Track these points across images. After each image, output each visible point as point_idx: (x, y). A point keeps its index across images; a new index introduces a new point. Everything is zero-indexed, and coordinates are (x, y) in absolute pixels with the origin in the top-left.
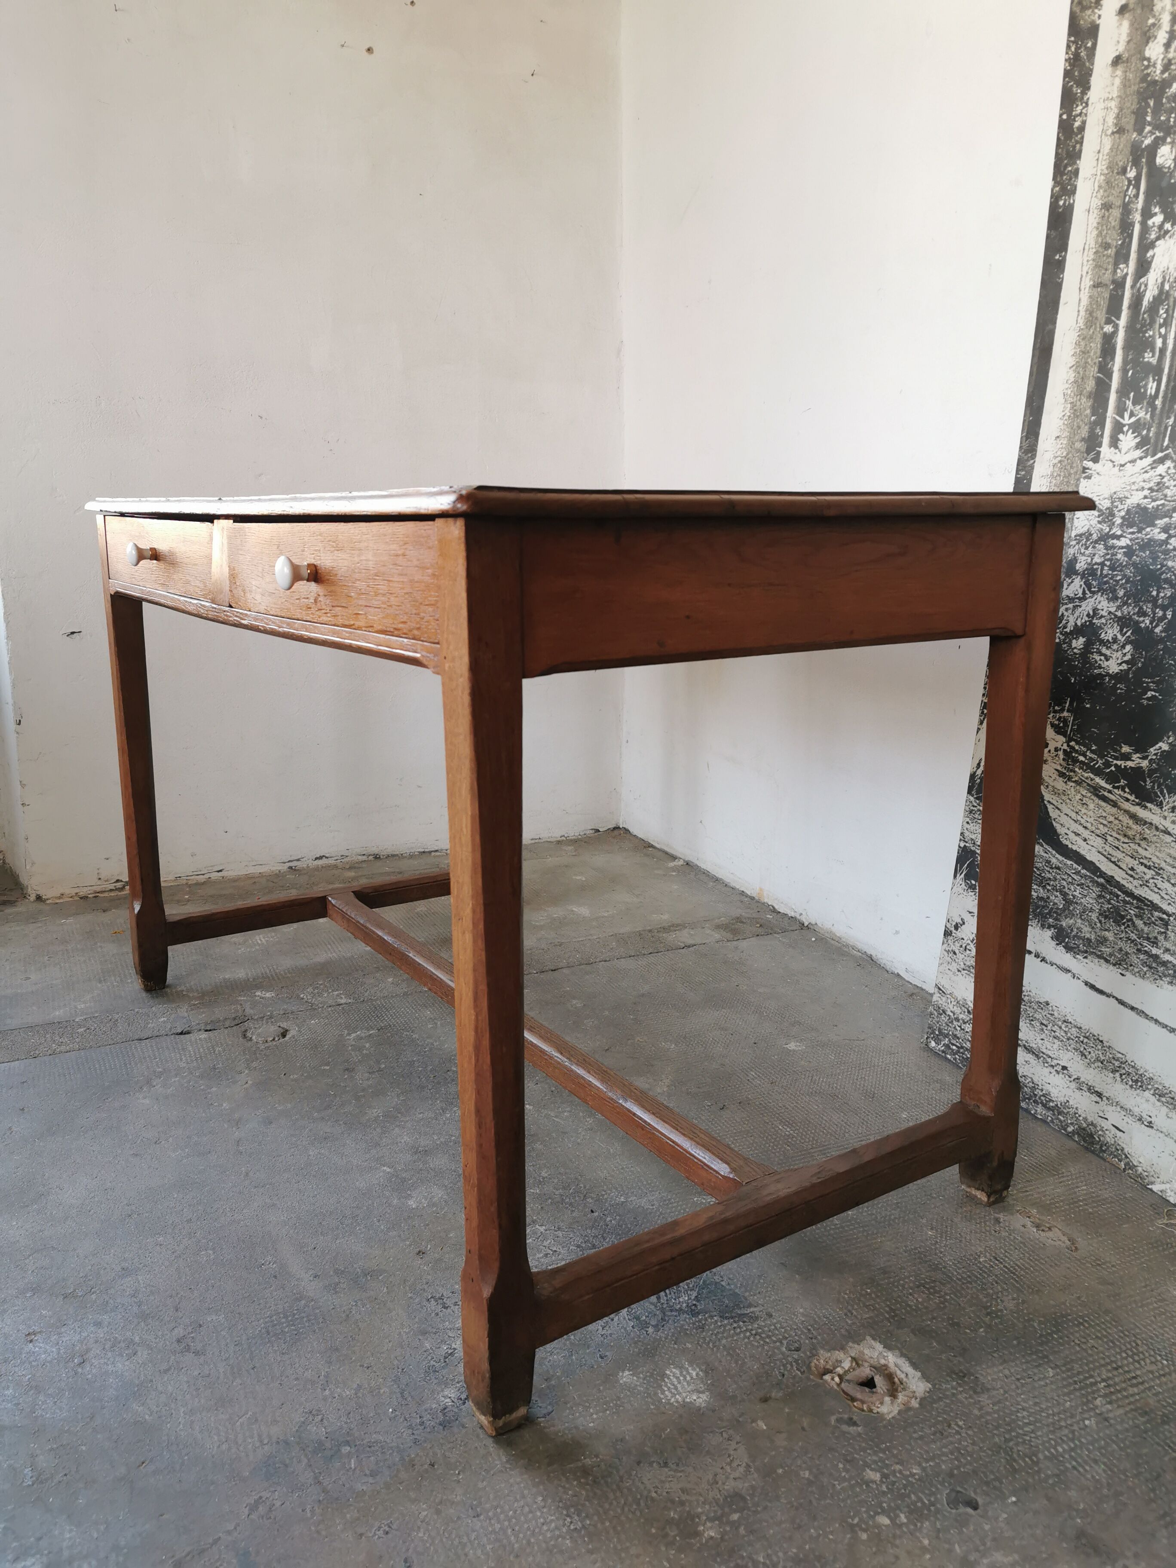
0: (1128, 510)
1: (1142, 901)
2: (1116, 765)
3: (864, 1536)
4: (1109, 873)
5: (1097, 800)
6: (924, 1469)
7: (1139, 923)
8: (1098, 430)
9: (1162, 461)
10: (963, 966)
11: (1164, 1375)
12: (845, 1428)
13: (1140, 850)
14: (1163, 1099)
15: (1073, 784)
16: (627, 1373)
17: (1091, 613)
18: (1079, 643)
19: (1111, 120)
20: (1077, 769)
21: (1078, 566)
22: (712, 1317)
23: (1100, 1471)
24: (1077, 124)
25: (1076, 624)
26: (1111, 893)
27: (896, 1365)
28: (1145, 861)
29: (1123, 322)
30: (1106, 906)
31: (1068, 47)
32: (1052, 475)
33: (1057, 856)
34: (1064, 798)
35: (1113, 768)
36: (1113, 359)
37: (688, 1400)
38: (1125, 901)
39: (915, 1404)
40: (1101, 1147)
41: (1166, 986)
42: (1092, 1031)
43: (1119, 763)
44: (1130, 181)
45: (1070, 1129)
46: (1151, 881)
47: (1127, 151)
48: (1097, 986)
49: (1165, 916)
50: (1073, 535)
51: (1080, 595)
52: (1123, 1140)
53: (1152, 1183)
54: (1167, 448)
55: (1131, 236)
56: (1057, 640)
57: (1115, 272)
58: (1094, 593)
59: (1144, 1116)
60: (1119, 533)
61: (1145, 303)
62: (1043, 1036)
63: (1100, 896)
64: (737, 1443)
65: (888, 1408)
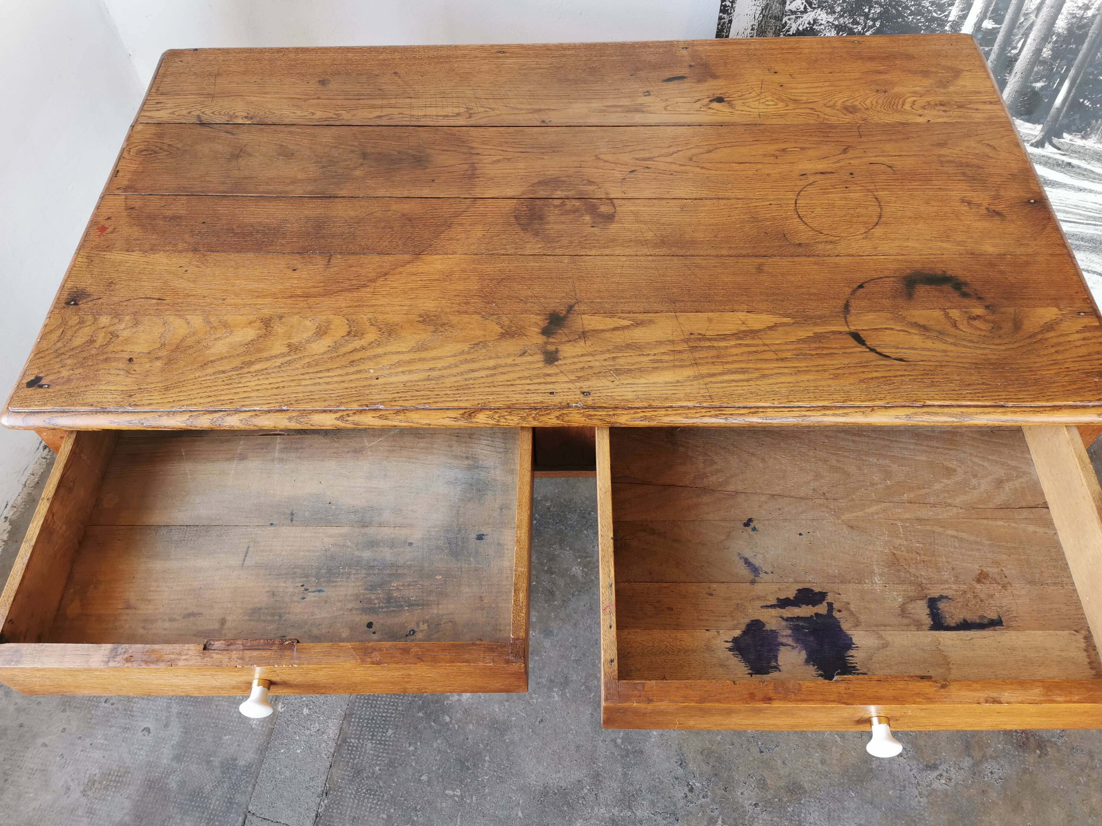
17: (812, 22)
51: (802, 9)
58: (814, 8)
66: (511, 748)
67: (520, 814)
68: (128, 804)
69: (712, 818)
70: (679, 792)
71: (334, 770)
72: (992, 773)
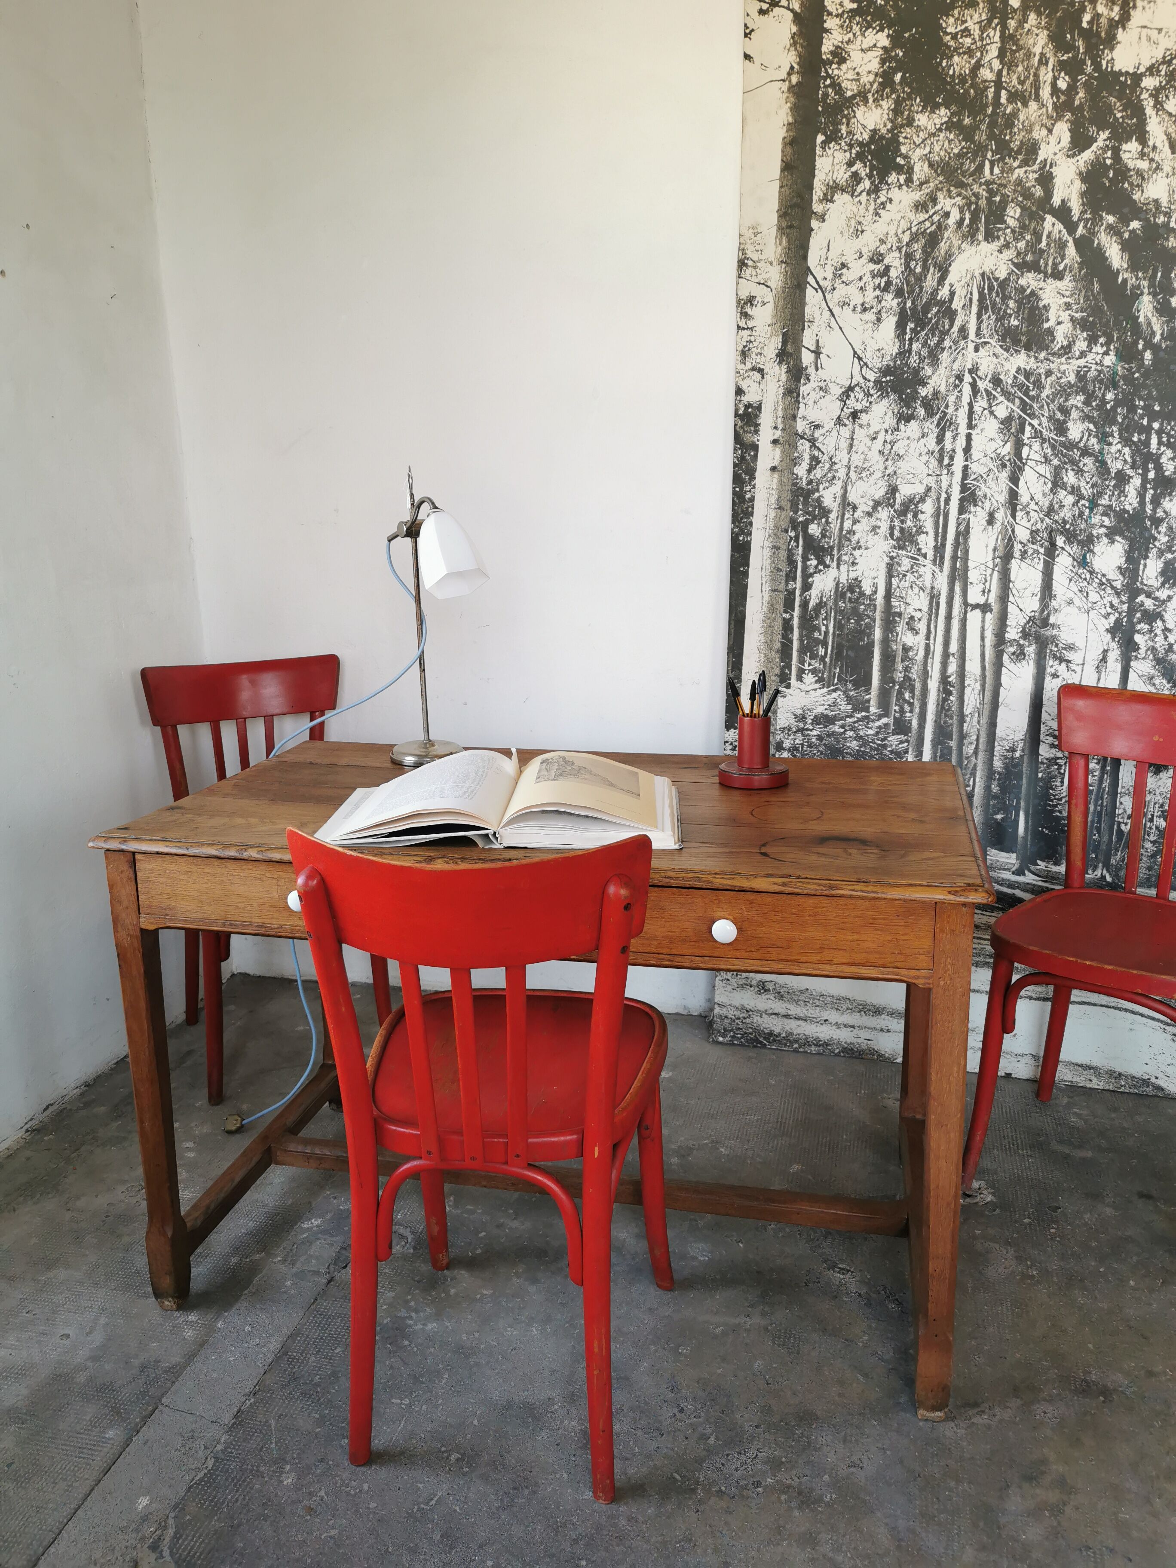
0: (816, 716)
3: (1058, 1239)
6: (1031, 1208)
8: (787, 671)
9: (834, 691)
10: (736, 985)
12: (995, 1213)
14: (895, 1016)
19: (773, 500)
21: (784, 746)
23: (1058, 1172)
24: (748, 496)
29: (796, 613)
31: (735, 450)
36: (792, 632)
39: (990, 1191)
40: (861, 1053)
42: (840, 996)
44: (791, 538)
45: (837, 1051)
47: (788, 519)
50: (777, 728)
52: (873, 1045)
54: (837, 684)
55: (796, 568)
57: (787, 585)
59: (885, 1028)
60: (811, 727)
61: (811, 605)
62: (807, 1008)
65: (989, 1198)
66: (475, 1369)
67: (476, 1422)
68: (25, 1392)
69: (705, 1434)
70: (667, 1413)
71: (267, 1376)
72: (1045, 1413)
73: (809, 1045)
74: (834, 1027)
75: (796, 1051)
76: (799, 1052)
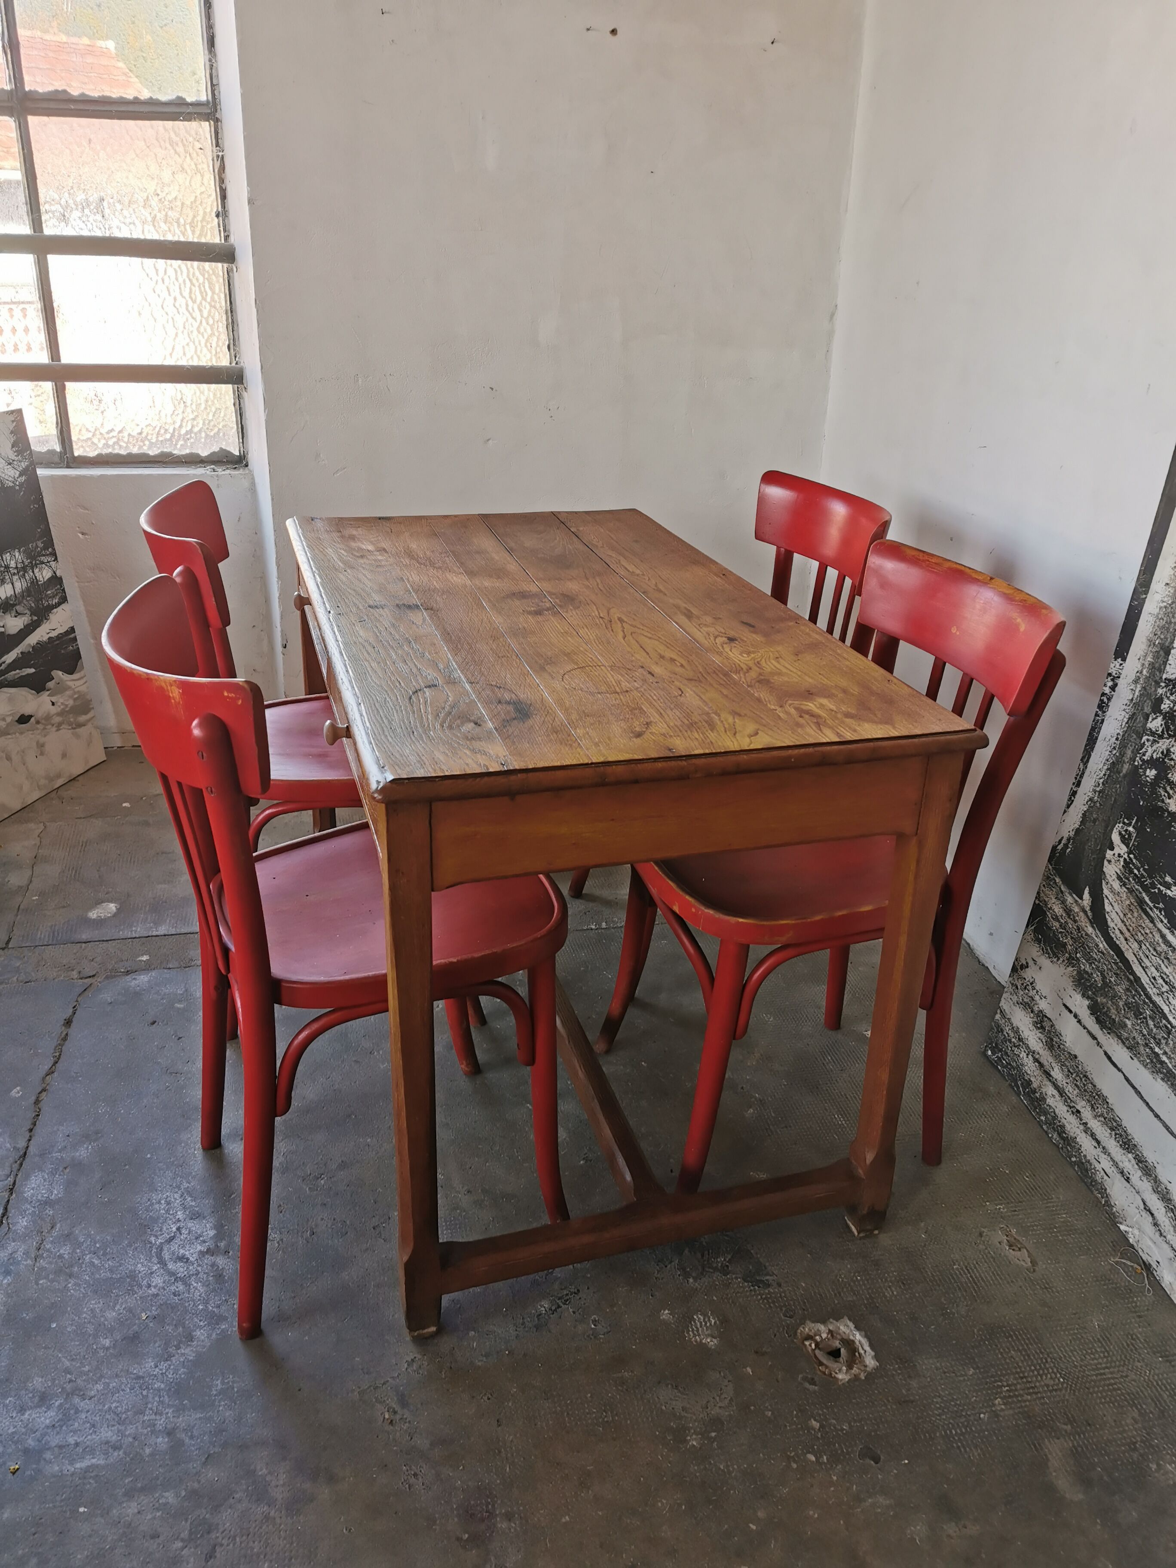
1: (1157, 1008)
2: (1159, 889)
3: (795, 1466)
4: (1138, 974)
5: (1140, 911)
6: (851, 1427)
7: (1151, 1023)
10: (1021, 1001)
11: (1056, 1390)
12: (807, 1385)
13: (1163, 966)
14: (1140, 1165)
15: (1126, 890)
16: (667, 1312)
17: (1165, 752)
18: (1151, 773)
20: (1131, 879)
21: (1163, 706)
22: (736, 1278)
23: (976, 1454)
25: (1152, 756)
26: (1136, 991)
27: (860, 1342)
28: (1165, 977)
30: (1131, 1000)
32: (1157, 616)
33: (1104, 943)
34: (1117, 898)
35: (1156, 891)
37: (704, 1341)
38: (1145, 1002)
39: (862, 1376)
40: (1092, 1182)
41: (1159, 1080)
42: (1102, 1091)
43: (1162, 888)
45: (1074, 1159)
46: (1166, 994)
48: (1113, 1059)
49: (1169, 1026)
50: (1164, 677)
52: (1108, 1183)
53: (1121, 1223)
56: (1136, 763)
58: (1170, 736)
59: (1125, 1171)
62: (1068, 1081)
63: (1128, 990)
64: (729, 1381)
65: (843, 1376)
73: (1053, 1128)
74: (1082, 1127)
75: (1040, 1124)
76: (1042, 1127)
